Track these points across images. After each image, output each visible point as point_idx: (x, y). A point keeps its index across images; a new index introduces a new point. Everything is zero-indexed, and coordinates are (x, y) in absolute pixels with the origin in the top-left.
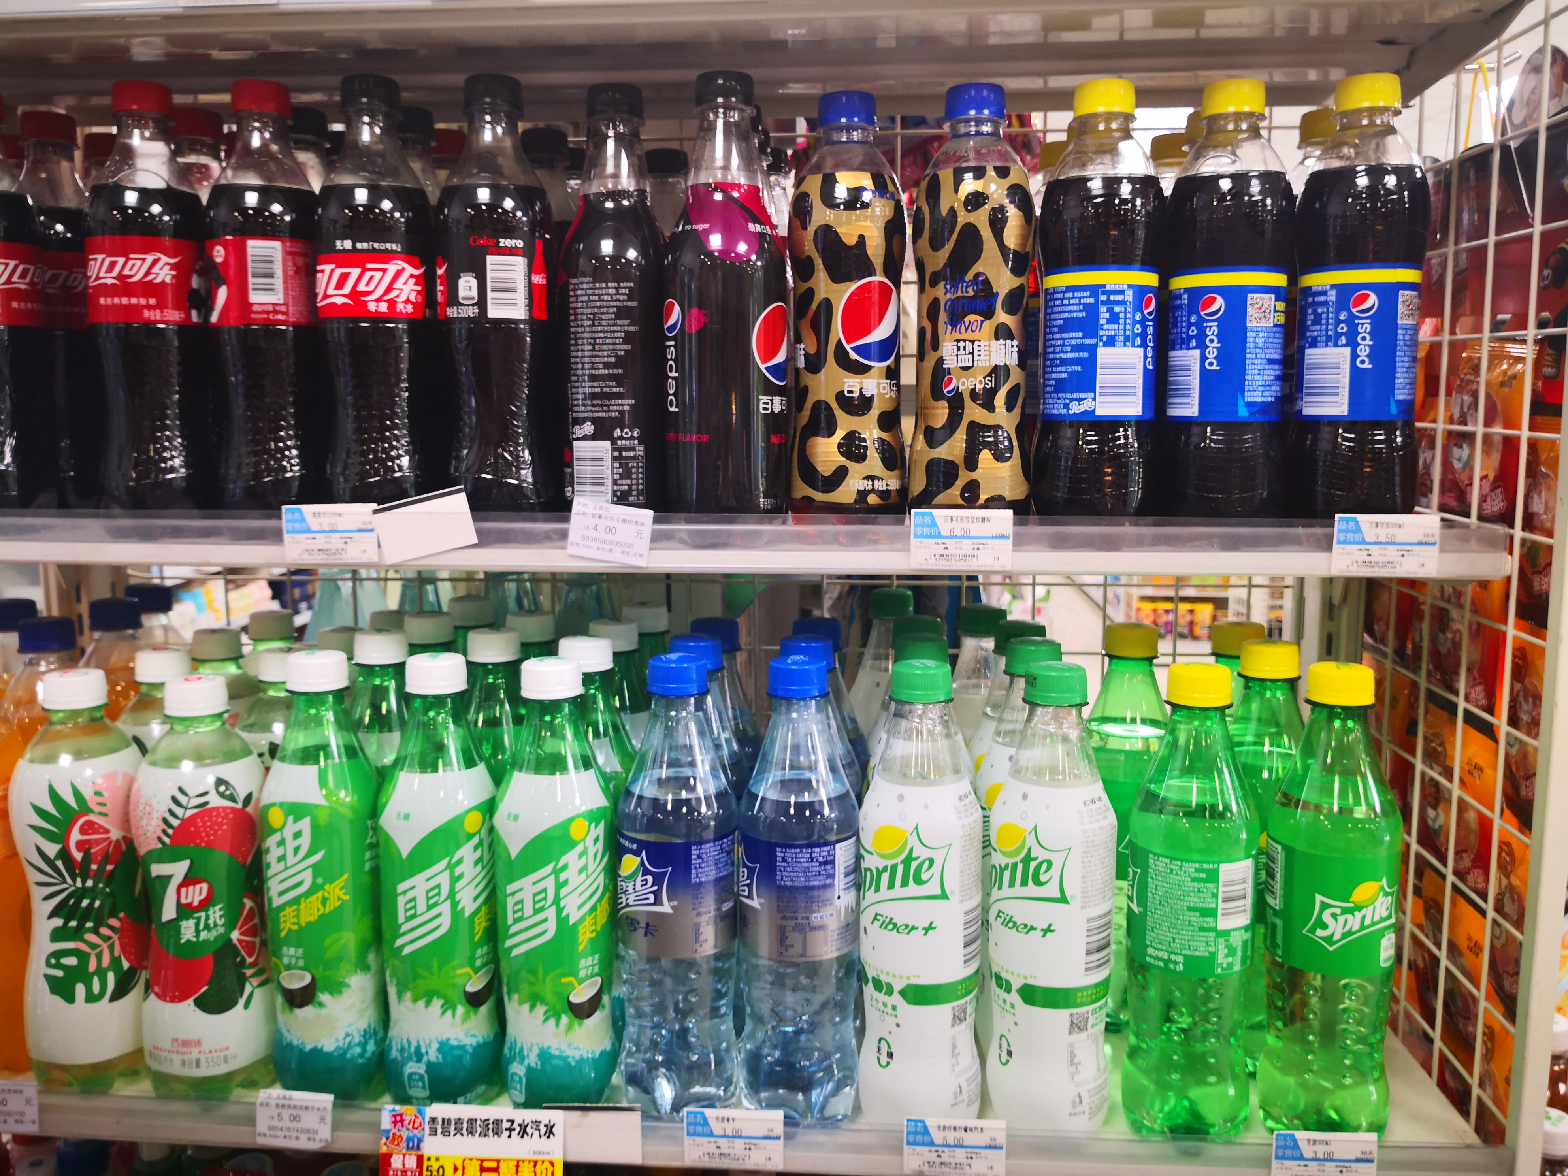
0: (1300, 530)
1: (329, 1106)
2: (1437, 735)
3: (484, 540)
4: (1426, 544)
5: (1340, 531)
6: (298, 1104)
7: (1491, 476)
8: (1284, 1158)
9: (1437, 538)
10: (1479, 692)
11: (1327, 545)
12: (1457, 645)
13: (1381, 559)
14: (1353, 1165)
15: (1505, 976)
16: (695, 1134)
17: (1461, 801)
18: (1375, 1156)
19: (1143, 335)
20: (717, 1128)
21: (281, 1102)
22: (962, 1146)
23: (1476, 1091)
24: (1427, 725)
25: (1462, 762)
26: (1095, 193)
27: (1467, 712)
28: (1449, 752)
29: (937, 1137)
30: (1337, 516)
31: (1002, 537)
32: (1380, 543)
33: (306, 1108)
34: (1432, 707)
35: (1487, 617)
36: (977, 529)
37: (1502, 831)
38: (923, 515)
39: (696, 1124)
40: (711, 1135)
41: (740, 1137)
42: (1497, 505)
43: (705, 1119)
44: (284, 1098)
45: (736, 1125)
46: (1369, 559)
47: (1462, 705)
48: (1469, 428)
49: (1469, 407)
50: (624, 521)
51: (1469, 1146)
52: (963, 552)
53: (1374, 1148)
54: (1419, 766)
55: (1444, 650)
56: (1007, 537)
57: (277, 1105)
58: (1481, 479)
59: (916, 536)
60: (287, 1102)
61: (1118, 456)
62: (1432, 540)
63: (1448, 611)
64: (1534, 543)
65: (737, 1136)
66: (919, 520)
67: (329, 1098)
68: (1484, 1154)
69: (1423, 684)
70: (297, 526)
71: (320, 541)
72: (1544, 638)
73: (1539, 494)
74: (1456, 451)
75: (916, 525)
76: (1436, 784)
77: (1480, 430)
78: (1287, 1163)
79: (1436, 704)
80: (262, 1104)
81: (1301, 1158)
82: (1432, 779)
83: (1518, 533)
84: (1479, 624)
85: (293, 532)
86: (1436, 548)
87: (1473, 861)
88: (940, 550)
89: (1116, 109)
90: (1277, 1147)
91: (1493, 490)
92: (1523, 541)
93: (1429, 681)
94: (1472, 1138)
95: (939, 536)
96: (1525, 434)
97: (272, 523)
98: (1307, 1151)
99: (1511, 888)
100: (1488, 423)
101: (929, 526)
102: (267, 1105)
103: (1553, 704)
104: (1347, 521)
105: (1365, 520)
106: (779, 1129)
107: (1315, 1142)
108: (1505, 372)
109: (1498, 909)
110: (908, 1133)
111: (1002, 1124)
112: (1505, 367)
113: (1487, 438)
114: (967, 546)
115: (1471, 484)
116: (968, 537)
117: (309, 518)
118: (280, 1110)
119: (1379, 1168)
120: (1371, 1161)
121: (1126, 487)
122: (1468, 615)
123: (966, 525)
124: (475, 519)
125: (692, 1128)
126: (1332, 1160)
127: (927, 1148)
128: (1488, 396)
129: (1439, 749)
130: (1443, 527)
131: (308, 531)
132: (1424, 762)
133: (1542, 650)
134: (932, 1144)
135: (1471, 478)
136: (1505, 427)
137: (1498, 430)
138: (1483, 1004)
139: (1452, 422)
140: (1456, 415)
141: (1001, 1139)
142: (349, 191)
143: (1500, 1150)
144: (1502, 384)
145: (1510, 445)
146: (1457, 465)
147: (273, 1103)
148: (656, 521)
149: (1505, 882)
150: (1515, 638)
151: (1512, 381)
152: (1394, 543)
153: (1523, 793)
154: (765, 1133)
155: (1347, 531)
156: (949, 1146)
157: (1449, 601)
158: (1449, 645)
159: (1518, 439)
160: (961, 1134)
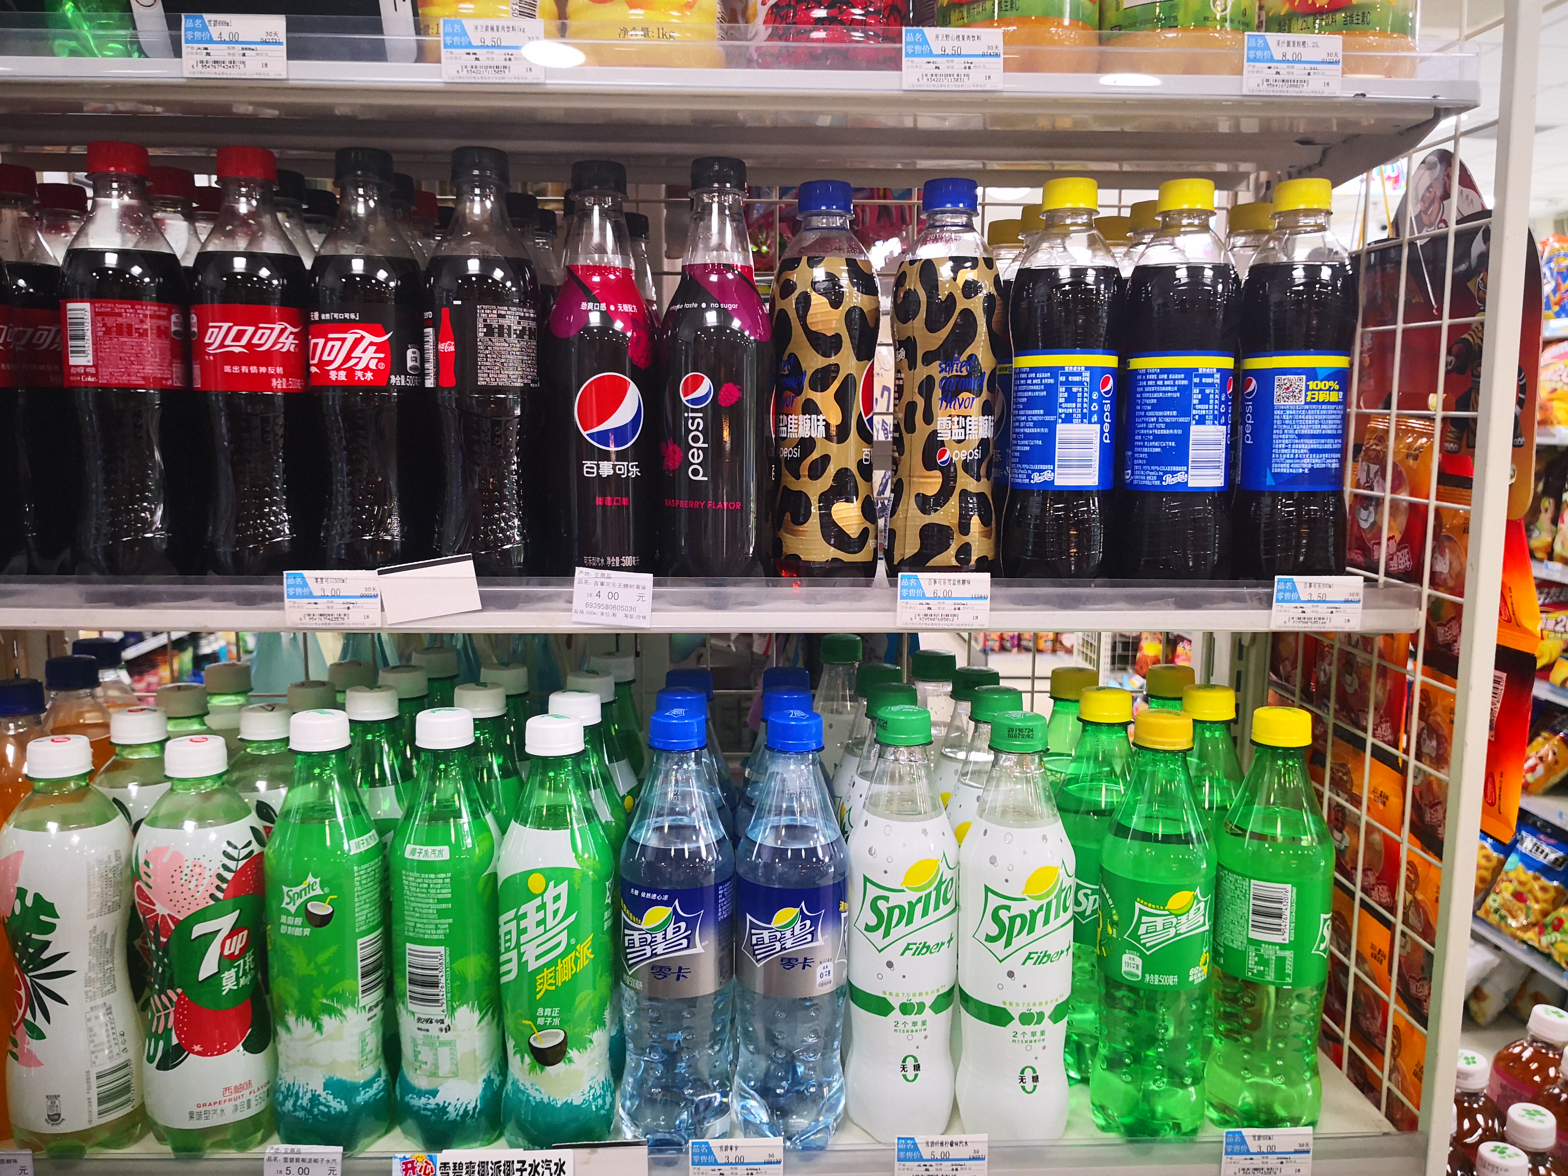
0: (1245, 590)
1: (339, 1158)
2: (1343, 765)
3: (488, 602)
4: (1351, 601)
5: (1278, 591)
6: (308, 1157)
7: (1398, 537)
8: (1233, 1153)
9: (1361, 597)
10: (1386, 729)
11: (1267, 602)
12: (1364, 686)
13: (1313, 615)
14: (1292, 1156)
15: (1411, 982)
16: (700, 1163)
17: (1367, 824)
18: (1311, 1147)
19: (1101, 412)
20: (721, 1157)
21: (289, 1156)
22: (948, 1160)
23: (1386, 1084)
24: (1334, 756)
25: (1369, 792)
26: (1063, 282)
27: (1373, 745)
28: (1355, 781)
29: (926, 1153)
30: (1277, 577)
31: (981, 598)
32: (1313, 601)
33: (316, 1161)
34: (1339, 741)
35: (1392, 662)
36: (958, 591)
37: (1410, 851)
38: (909, 578)
39: (700, 1154)
40: (716, 1163)
41: (743, 1164)
42: (1403, 562)
43: (709, 1148)
44: (292, 1151)
45: (739, 1153)
46: (1303, 615)
47: (1370, 740)
48: (1375, 493)
49: (1376, 474)
50: (626, 586)
51: (1385, 1134)
52: (945, 612)
53: (1310, 1141)
54: (1327, 794)
55: (1350, 690)
56: (985, 598)
57: (286, 1160)
58: (1389, 539)
59: (902, 598)
60: (295, 1156)
61: (1083, 521)
62: (1356, 598)
63: (1354, 655)
64: (1438, 599)
65: (740, 1162)
66: (905, 583)
67: (340, 1149)
68: (1401, 1140)
69: (1330, 720)
70: (299, 590)
71: (323, 606)
72: (1455, 687)
73: (1443, 555)
74: (1363, 514)
75: (902, 587)
76: (1344, 808)
77: (1388, 496)
78: (1235, 1157)
79: (1342, 738)
80: (269, 1159)
81: (1248, 1152)
82: (1338, 805)
83: (1426, 590)
84: (1385, 668)
85: (294, 596)
86: (1360, 605)
87: (1378, 878)
88: (923, 609)
89: (1082, 205)
90: (1227, 1144)
91: (1399, 550)
92: (1429, 596)
93: (1336, 717)
94: (1388, 1127)
95: (924, 597)
96: (1433, 503)
97: (272, 588)
98: (1253, 1146)
99: (1416, 903)
100: (1394, 490)
101: (913, 588)
102: (275, 1159)
103: (1463, 744)
104: (1286, 582)
105: (1300, 580)
106: (779, 1155)
107: (1259, 1137)
108: (1409, 446)
109: (1405, 922)
110: (899, 1150)
111: (984, 1137)
112: (1410, 440)
113: (1394, 504)
114: (948, 606)
115: (1379, 544)
116: (950, 598)
117: (311, 583)
118: (288, 1164)
119: (1314, 1159)
120: (1308, 1152)
121: (1090, 550)
122: (1376, 660)
123: (948, 587)
124: (480, 584)
125: (696, 1158)
126: (1274, 1153)
127: (917, 1163)
128: (1395, 465)
129: (1345, 778)
130: (1365, 587)
131: (311, 596)
132: (1330, 790)
133: (1453, 696)
134: (921, 1159)
135: (1379, 537)
136: (1411, 495)
137: (1404, 497)
138: (1393, 1006)
139: (1358, 486)
140: (1362, 481)
141: (984, 1151)
142: (347, 261)
143: (1417, 1137)
144: (1408, 456)
145: (1417, 513)
146: (1365, 525)
147: (281, 1157)
148: (656, 584)
149: (1410, 897)
150: (1423, 683)
151: (1416, 454)
152: (1324, 602)
153: (1427, 818)
154: (767, 1159)
155: (1285, 591)
156: (937, 1160)
157: (1356, 646)
158: (1356, 685)
159: (1426, 507)
160: (947, 1149)
